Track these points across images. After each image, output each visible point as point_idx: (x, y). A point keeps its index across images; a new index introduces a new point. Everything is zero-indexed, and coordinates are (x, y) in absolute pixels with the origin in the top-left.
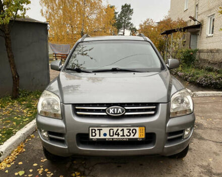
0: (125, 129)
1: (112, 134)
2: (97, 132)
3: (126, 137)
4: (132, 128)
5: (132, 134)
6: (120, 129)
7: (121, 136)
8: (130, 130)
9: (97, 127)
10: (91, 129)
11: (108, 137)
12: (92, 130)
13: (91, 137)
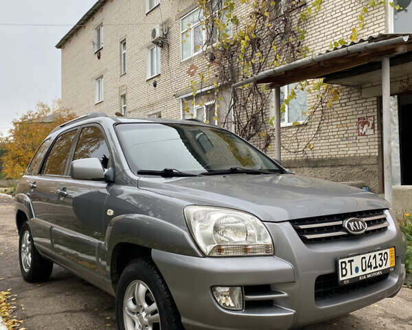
0: (377, 253)
1: (364, 268)
2: (348, 267)
3: (379, 269)
4: (383, 252)
5: (384, 262)
6: (372, 254)
7: (374, 268)
8: (381, 254)
9: (348, 257)
10: (340, 261)
11: (361, 273)
12: (342, 263)
13: (341, 279)
